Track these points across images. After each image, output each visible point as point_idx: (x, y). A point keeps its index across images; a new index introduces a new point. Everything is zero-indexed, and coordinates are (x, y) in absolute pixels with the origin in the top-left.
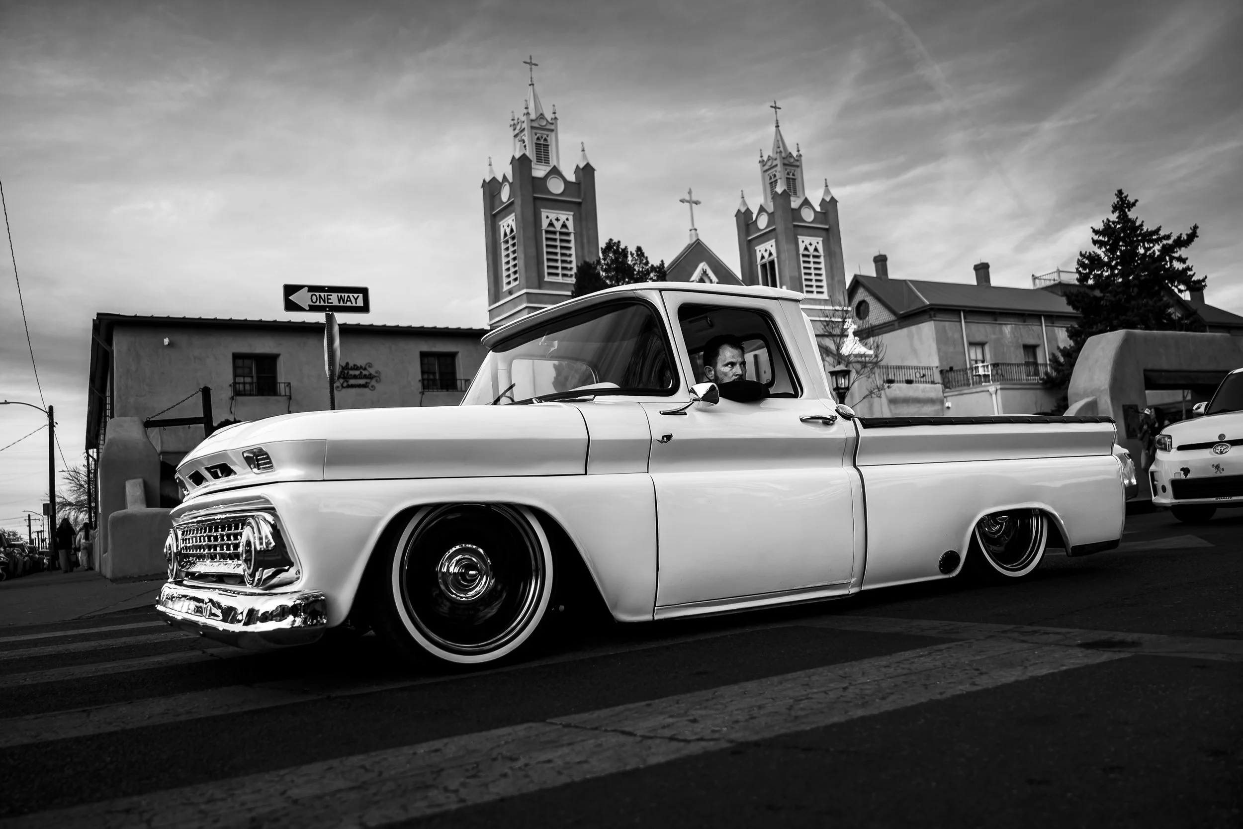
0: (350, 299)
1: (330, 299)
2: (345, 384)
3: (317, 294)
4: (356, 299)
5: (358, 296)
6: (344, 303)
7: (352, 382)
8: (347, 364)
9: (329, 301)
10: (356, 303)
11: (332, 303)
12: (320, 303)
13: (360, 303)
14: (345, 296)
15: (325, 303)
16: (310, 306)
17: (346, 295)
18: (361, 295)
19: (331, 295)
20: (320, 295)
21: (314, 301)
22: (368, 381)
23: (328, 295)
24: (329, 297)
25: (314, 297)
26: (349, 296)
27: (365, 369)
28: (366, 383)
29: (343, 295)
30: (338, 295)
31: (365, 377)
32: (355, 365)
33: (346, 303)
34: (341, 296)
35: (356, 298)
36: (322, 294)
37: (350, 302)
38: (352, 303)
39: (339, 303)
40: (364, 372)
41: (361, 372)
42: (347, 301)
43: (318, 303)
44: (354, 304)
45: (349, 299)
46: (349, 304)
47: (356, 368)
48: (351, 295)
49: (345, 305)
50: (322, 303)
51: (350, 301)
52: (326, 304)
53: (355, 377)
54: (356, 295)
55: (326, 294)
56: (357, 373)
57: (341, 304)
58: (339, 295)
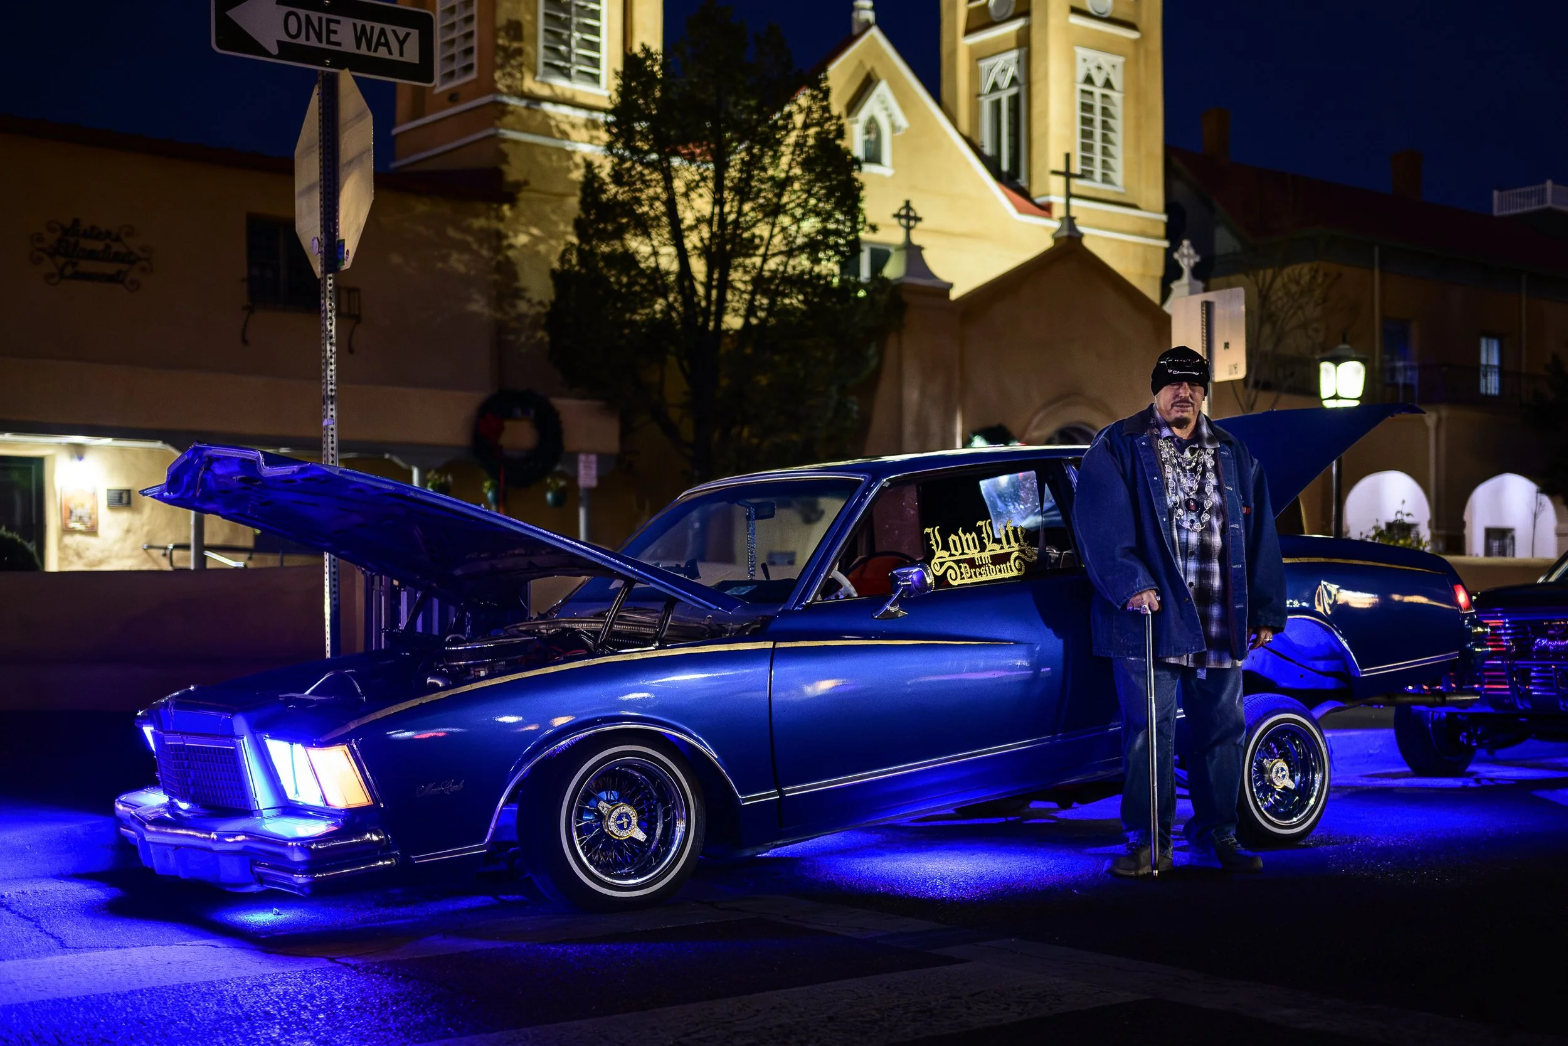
0: (386, 39)
1: (335, 32)
2: (69, 271)
3: (302, 13)
4: (402, 43)
5: (408, 34)
6: (369, 49)
7: (86, 266)
8: (76, 222)
9: (333, 38)
10: (401, 54)
11: (339, 44)
12: (308, 39)
13: (412, 54)
14: (372, 28)
15: (320, 41)
16: (280, 43)
17: (378, 26)
18: (415, 33)
19: (338, 22)
20: (308, 17)
21: (293, 30)
22: (124, 267)
23: (329, 21)
24: (333, 26)
25: (292, 21)
26: (382, 32)
27: (118, 239)
28: (119, 272)
29: (368, 25)
30: (355, 25)
31: (117, 257)
32: (93, 228)
33: (376, 50)
34: (363, 27)
35: (401, 39)
36: (315, 16)
37: (385, 49)
38: (390, 53)
39: (359, 47)
40: (116, 247)
41: (108, 247)
42: (378, 44)
43: (302, 40)
44: (396, 56)
45: (383, 40)
46: (382, 52)
47: (94, 233)
48: (389, 28)
49: (372, 54)
50: (313, 42)
51: (387, 44)
52: (324, 45)
53: (92, 255)
54: (402, 31)
55: (325, 16)
56: (99, 246)
57: (364, 51)
58: (359, 23)
